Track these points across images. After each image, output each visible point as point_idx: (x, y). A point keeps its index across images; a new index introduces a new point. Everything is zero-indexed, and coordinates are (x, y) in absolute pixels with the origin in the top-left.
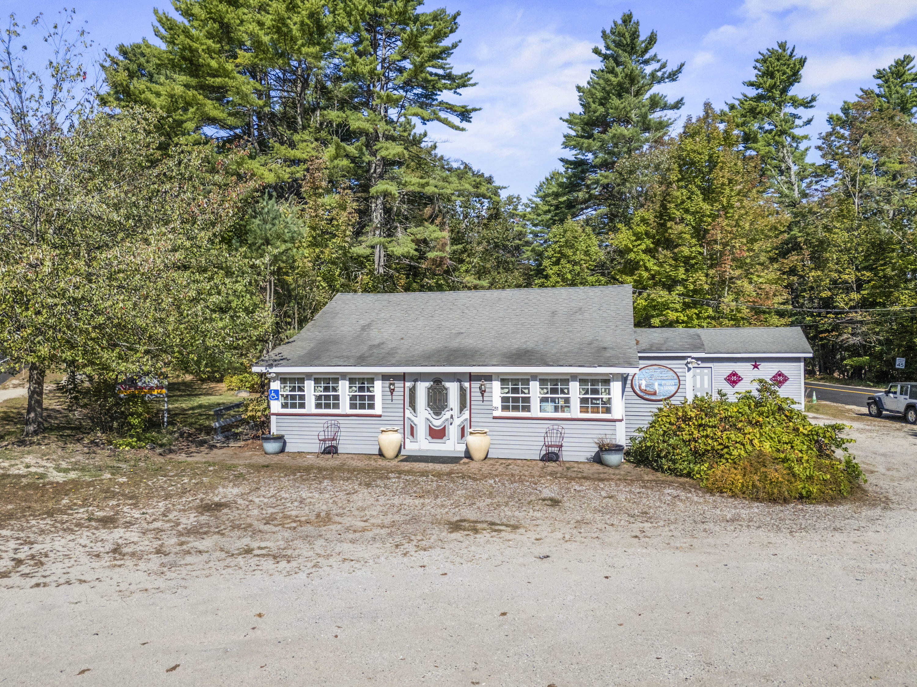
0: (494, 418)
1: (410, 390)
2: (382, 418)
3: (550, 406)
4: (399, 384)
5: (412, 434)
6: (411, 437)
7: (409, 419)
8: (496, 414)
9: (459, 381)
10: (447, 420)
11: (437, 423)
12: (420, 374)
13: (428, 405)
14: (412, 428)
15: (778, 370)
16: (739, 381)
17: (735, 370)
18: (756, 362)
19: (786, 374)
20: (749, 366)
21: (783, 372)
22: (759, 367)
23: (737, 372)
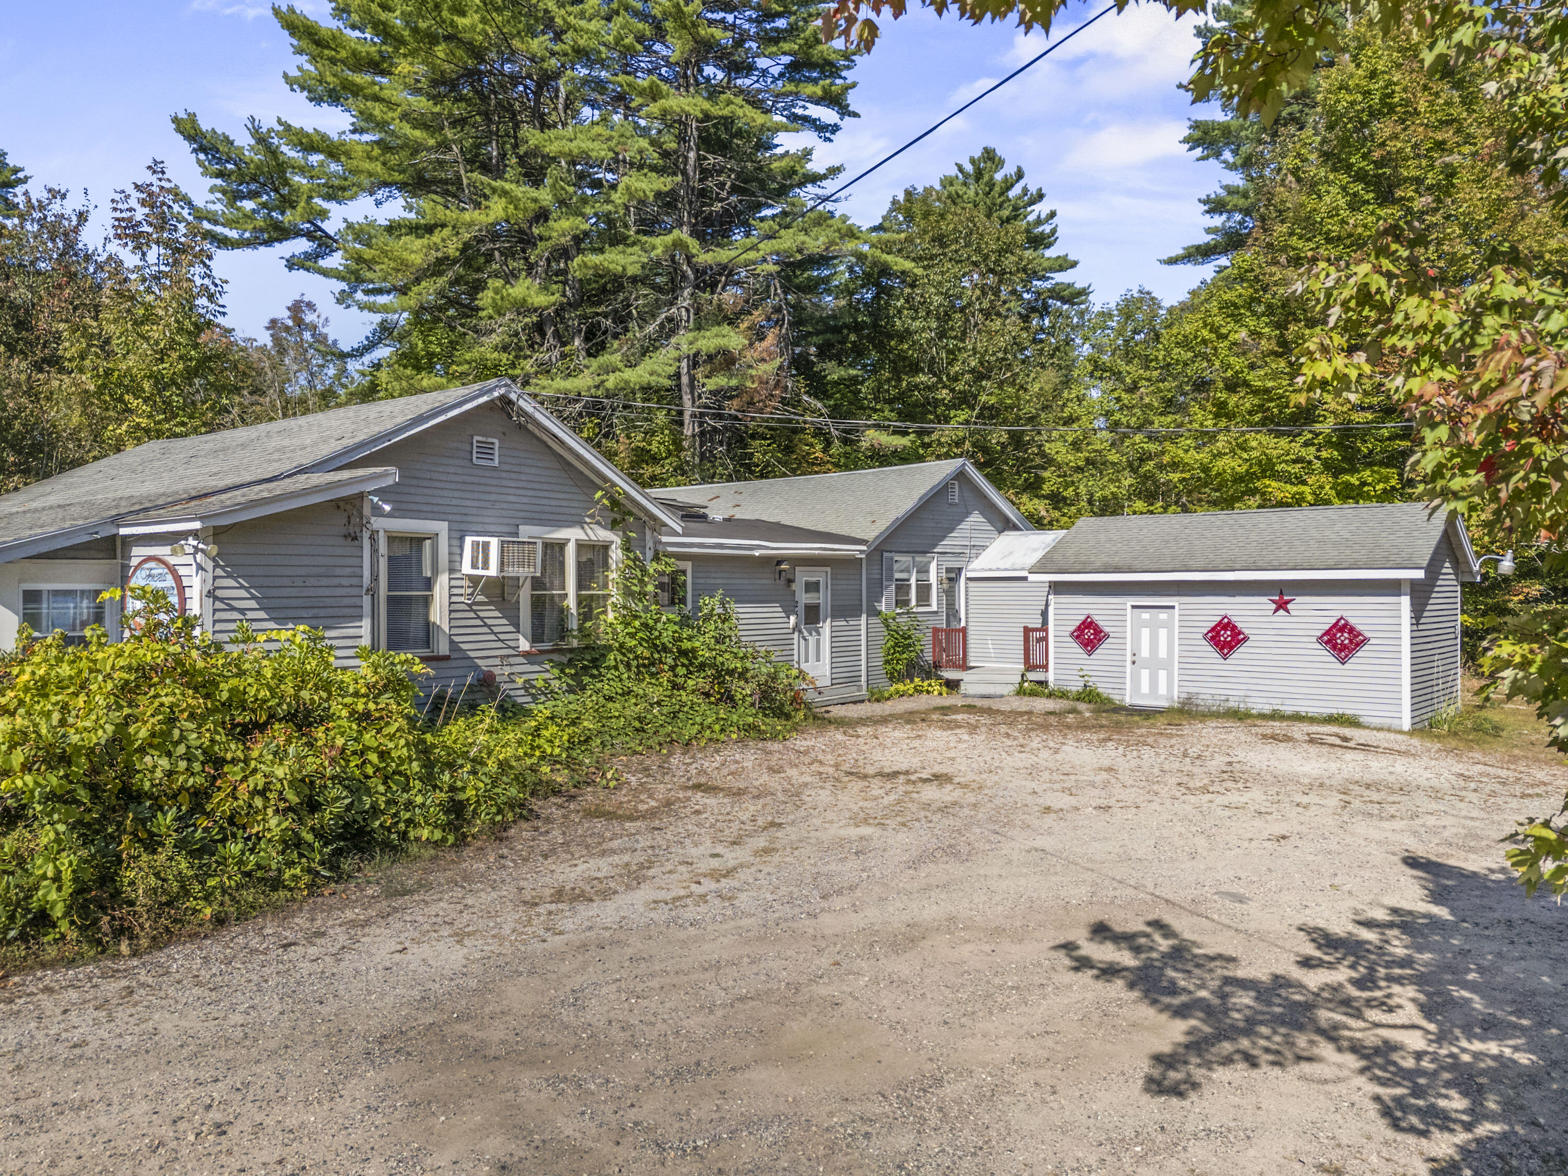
15: (1338, 614)
16: (1239, 642)
17: (1229, 613)
18: (1281, 594)
19: (1359, 628)
20: (1264, 603)
21: (1352, 621)
22: (1289, 606)
23: (1233, 619)
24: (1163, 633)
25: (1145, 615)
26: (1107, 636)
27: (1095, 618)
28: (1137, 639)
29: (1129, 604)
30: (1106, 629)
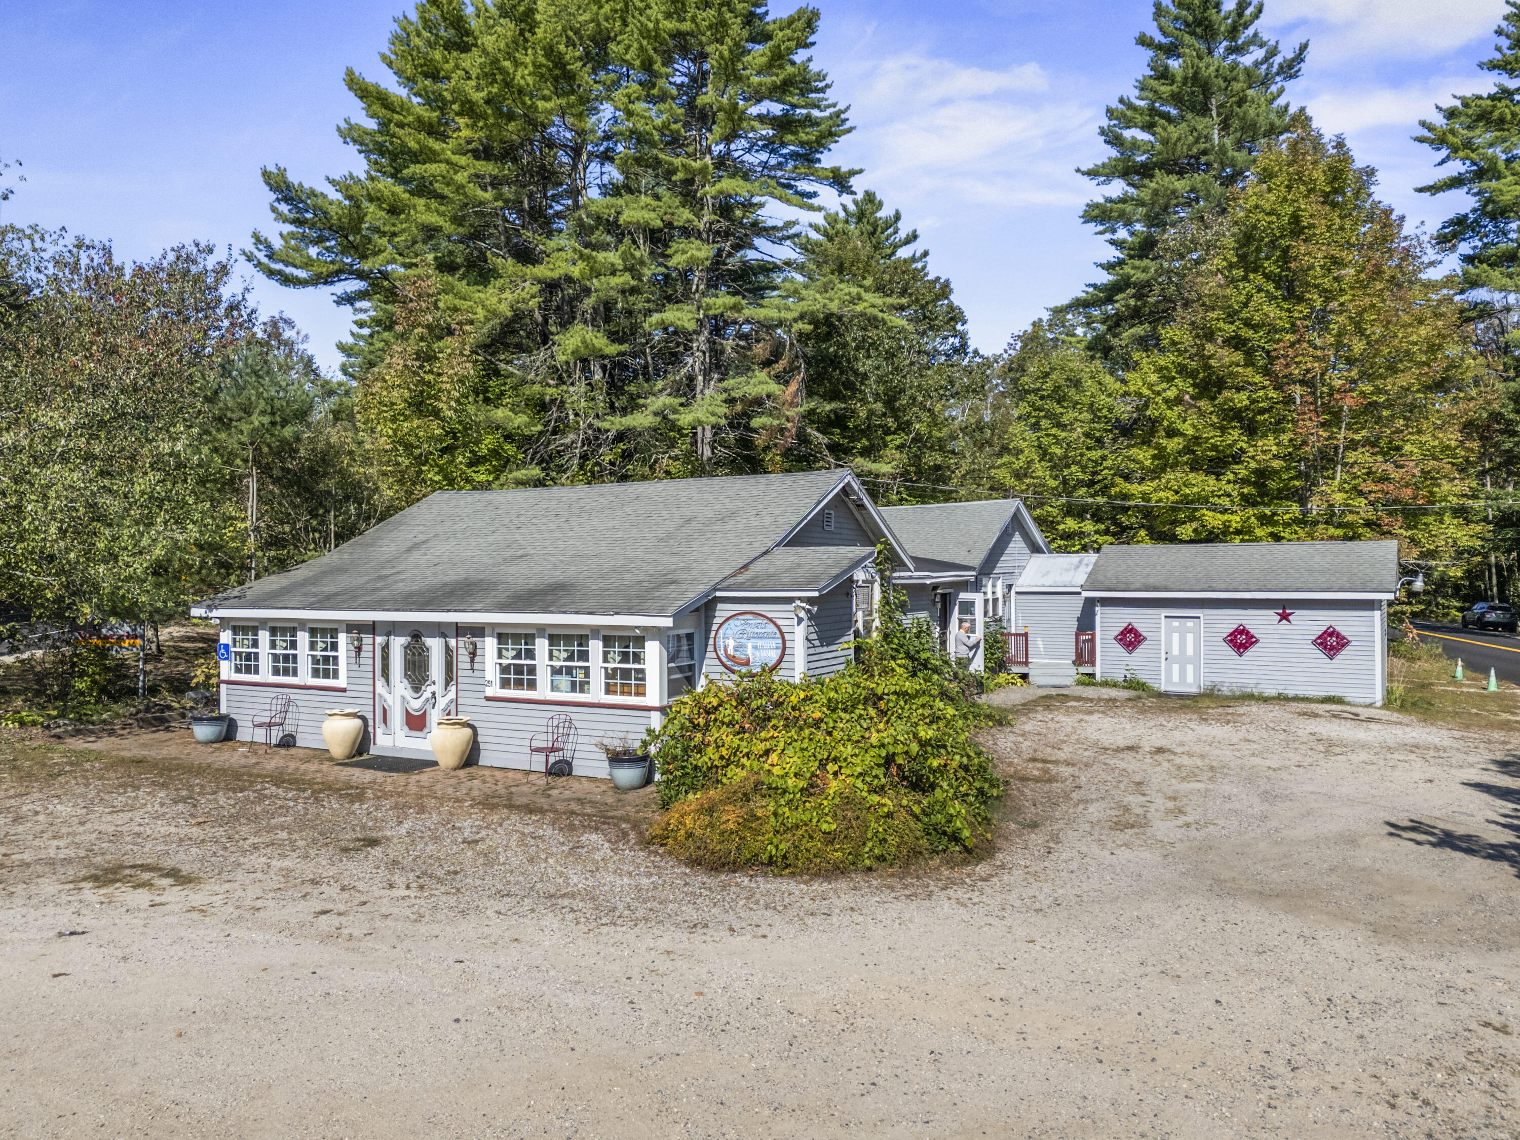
0: (488, 699)
1: (383, 649)
2: (348, 694)
3: (564, 681)
4: (367, 639)
5: (385, 721)
6: (383, 725)
7: (381, 696)
8: (490, 692)
9: (444, 635)
10: (428, 699)
11: (415, 705)
12: (394, 623)
13: (406, 674)
14: (385, 710)
15: (1328, 624)
16: (1252, 643)
17: (1244, 622)
18: (1284, 609)
19: (1344, 634)
20: (1271, 615)
21: (1338, 629)
22: (1290, 618)
23: (1247, 627)
24: (1190, 637)
25: (1176, 623)
26: (1145, 639)
27: (1135, 625)
28: (1169, 642)
29: (1163, 615)
30: (1144, 634)
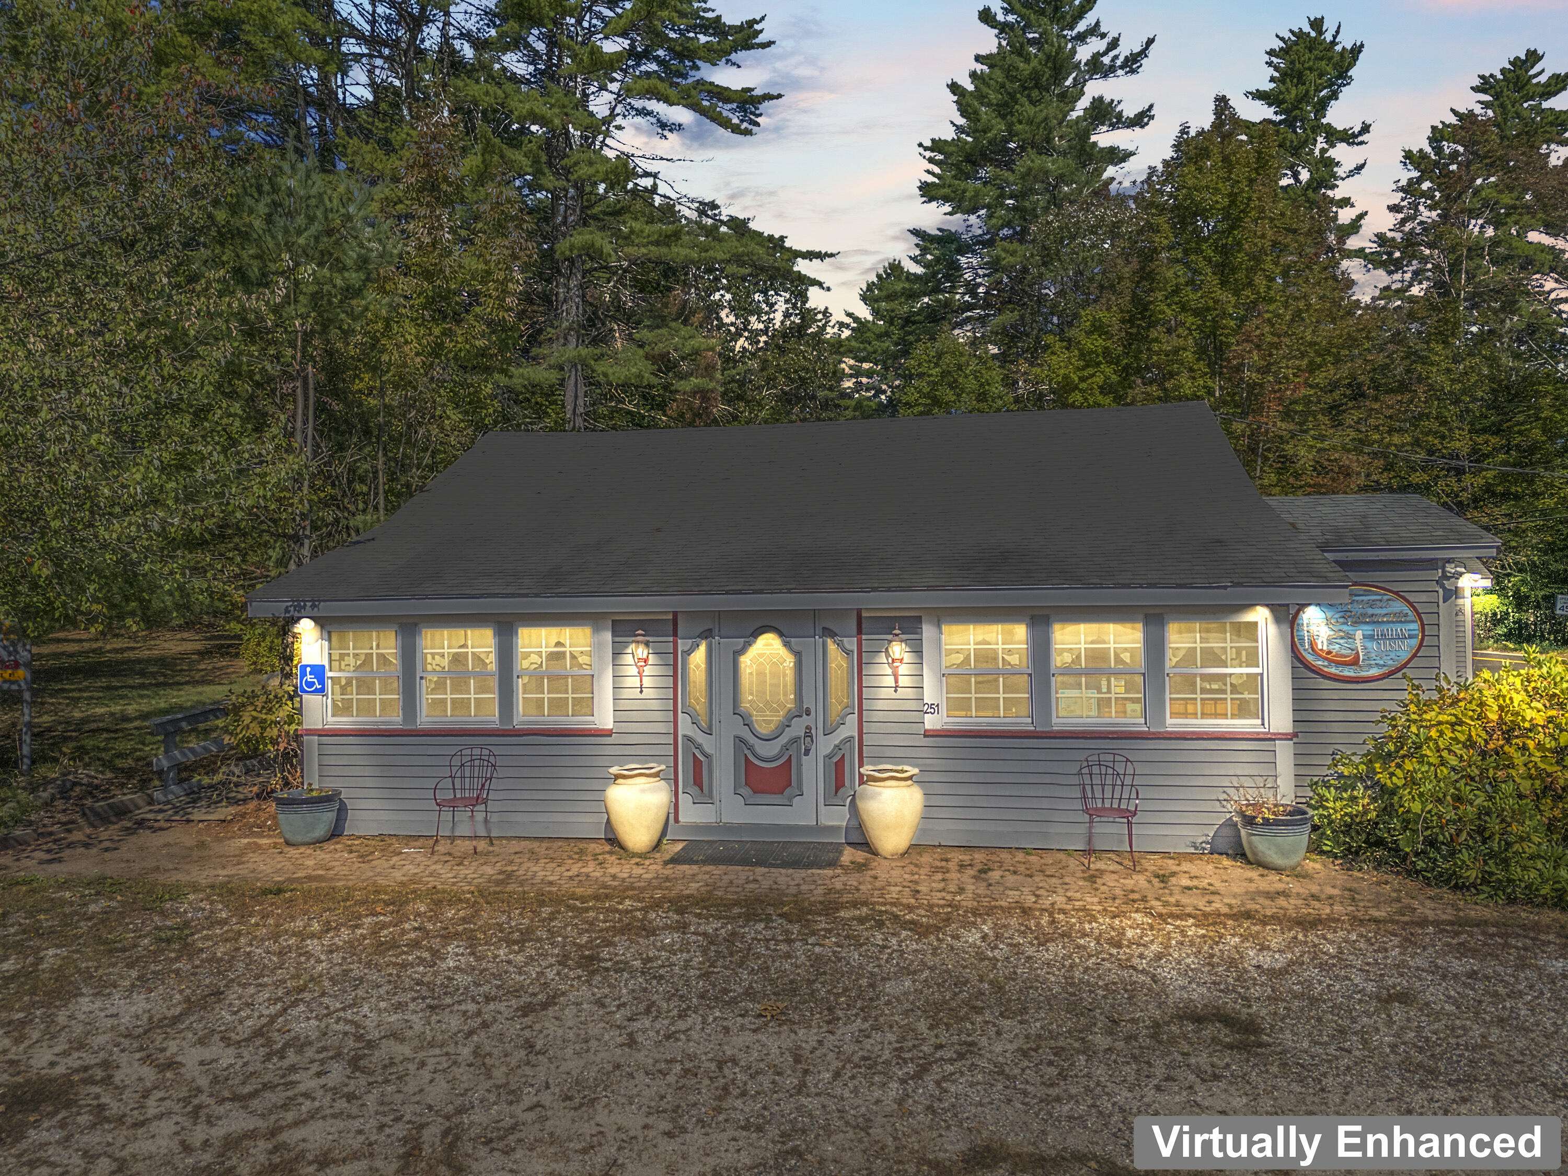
0: (928, 734)
3: (1083, 699)
4: (659, 645)
5: (698, 782)
6: (695, 790)
7: (690, 739)
8: (932, 722)
9: (829, 633)
10: (795, 740)
11: (768, 750)
12: (719, 616)
13: (743, 700)
14: (697, 763)
